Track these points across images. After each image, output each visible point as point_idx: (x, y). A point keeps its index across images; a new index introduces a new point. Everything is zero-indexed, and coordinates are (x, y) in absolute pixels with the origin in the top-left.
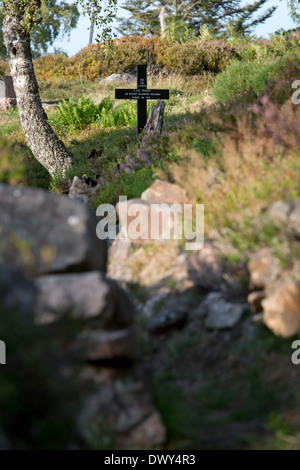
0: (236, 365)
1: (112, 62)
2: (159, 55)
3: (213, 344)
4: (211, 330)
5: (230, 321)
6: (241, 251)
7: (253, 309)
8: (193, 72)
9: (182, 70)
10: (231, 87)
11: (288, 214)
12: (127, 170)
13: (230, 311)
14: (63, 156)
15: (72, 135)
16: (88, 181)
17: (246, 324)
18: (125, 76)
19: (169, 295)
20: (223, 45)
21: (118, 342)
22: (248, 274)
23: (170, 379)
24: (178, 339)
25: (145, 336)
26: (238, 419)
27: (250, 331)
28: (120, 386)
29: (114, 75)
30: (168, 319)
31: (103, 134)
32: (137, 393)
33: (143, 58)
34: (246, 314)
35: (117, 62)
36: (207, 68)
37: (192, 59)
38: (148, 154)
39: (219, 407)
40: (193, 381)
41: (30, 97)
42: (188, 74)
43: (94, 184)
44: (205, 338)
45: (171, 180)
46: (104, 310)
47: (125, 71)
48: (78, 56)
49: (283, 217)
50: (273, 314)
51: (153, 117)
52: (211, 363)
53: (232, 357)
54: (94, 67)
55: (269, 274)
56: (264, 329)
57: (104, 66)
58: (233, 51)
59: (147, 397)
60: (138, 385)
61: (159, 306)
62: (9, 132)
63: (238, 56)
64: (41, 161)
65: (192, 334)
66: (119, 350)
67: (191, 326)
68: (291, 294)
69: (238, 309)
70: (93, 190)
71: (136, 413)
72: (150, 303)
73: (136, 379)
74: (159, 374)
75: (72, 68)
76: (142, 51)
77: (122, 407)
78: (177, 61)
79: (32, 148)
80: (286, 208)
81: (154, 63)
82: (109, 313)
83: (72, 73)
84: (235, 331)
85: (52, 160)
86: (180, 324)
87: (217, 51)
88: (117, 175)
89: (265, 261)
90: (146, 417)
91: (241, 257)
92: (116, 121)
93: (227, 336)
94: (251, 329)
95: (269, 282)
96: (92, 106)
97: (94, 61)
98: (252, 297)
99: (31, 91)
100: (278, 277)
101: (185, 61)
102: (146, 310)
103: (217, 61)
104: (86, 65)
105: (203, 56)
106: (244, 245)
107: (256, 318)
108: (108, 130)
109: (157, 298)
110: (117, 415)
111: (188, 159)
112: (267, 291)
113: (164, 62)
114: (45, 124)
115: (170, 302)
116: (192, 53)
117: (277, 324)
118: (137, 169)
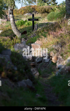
0: (48, 67)
1: (26, 11)
2: (36, 9)
3: (45, 64)
4: (45, 62)
5: (48, 61)
6: (49, 51)
7: (51, 59)
8: (43, 13)
9: (41, 12)
10: (50, 17)
11: (55, 47)
12: (32, 37)
13: (48, 60)
14: (19, 33)
15: (20, 28)
16: (25, 39)
17: (50, 61)
18: (29, 14)
19: (39, 58)
20: (49, 7)
21: (33, 63)
22: (50, 55)
23: (39, 69)
24: (41, 64)
25: (36, 63)
26: (48, 73)
27: (50, 62)
28: (34, 69)
29: (27, 14)
30: (39, 61)
31: (26, 27)
32: (36, 70)
33: (33, 10)
34: (50, 60)
35: (28, 11)
36: (46, 12)
37: (43, 10)
38: (35, 34)
39: (46, 72)
40: (43, 69)
41: (13, 22)
42: (42, 13)
43: (26, 39)
44: (44, 63)
45: (39, 40)
46: (32, 59)
47: (29, 13)
48: (19, 9)
49: (54, 47)
50: (53, 60)
51: (36, 26)
52: (45, 67)
53: (48, 66)
54: (23, 12)
55: (53, 55)
56: (52, 62)
57: (25, 12)
58: (51, 8)
59: (37, 70)
60: (36, 69)
61: (38, 59)
62: (7, 27)
63: (52, 9)
64: (15, 34)
65: (43, 63)
66: (34, 64)
67: (43, 62)
68: (56, 57)
69: (49, 60)
70: (26, 41)
71: (36, 72)
72: (37, 59)
73: (36, 68)
74: (38, 68)
75: (18, 12)
76: (32, 8)
77: (34, 71)
78: (40, 10)
79: (14, 32)
80: (55, 46)
81: (35, 11)
82: (32, 60)
83: (18, 13)
84: (48, 62)
85: (17, 34)
86: (41, 62)
87: (48, 8)
88: (30, 38)
89: (52, 53)
90: (37, 72)
91: (49, 52)
92: (28, 24)
93: (47, 63)
94: (51, 62)
95: (53, 56)
96: (23, 21)
97: (23, 11)
98: (50, 58)
99: (13, 21)
100: (54, 55)
101: (41, 11)
102: (36, 60)
103: (48, 10)
104: (21, 11)
105: (45, 9)
106: (50, 51)
107: (51, 61)
108: (27, 26)
109: (38, 58)
110: (33, 72)
111: (42, 38)
112: (52, 57)
113: (37, 11)
114: (16, 27)
115: (40, 59)
116: (43, 9)
117: (54, 61)
118: (34, 37)
